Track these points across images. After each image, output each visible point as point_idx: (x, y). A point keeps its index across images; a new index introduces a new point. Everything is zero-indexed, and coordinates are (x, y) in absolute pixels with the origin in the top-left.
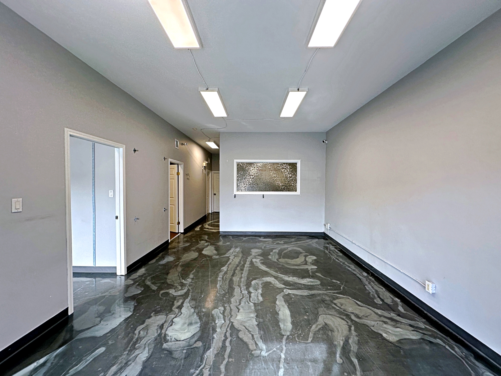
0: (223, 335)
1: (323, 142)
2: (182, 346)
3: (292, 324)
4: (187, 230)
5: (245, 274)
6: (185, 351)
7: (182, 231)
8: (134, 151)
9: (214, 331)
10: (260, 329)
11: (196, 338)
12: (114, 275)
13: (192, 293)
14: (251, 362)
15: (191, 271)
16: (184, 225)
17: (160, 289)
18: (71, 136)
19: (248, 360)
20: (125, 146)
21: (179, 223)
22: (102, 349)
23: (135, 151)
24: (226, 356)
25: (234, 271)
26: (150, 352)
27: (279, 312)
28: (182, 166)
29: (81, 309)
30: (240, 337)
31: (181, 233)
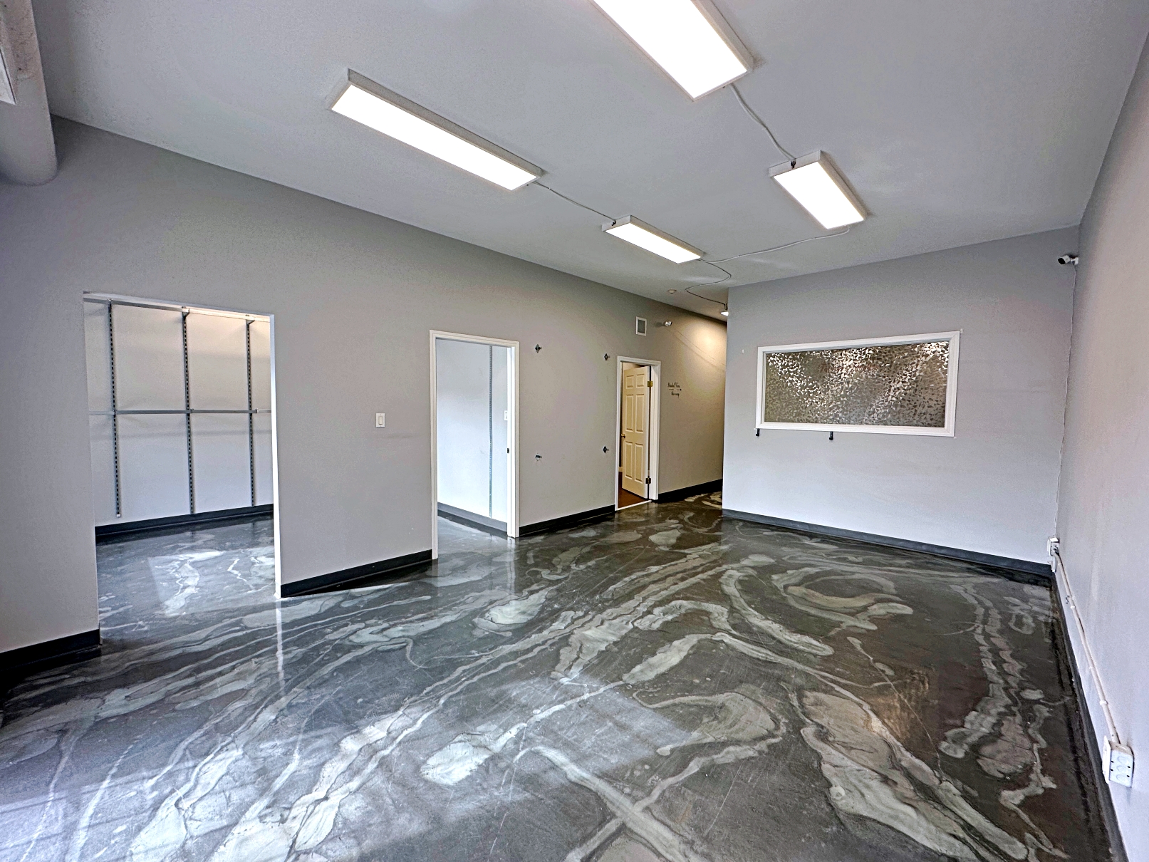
0: (543, 640)
1: (1062, 261)
2: (490, 627)
3: (656, 676)
4: (663, 498)
5: (682, 585)
6: (487, 633)
7: (654, 497)
8: (536, 349)
9: (540, 631)
10: (597, 657)
11: (511, 628)
12: (504, 534)
13: (567, 582)
14: (537, 679)
15: (597, 558)
16: (659, 488)
17: (536, 565)
18: (437, 338)
19: (536, 676)
20: (518, 343)
21: (648, 481)
22: (428, 597)
23: (538, 349)
24: (519, 659)
25: (666, 577)
26: (459, 618)
27: (658, 654)
28: (658, 368)
29: (446, 558)
30: (561, 651)
31: (653, 501)
